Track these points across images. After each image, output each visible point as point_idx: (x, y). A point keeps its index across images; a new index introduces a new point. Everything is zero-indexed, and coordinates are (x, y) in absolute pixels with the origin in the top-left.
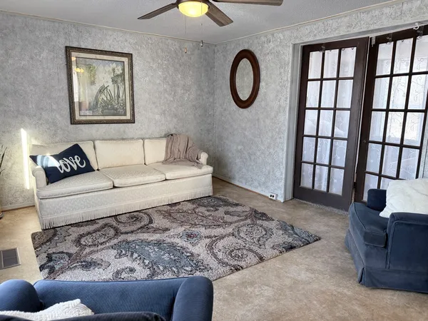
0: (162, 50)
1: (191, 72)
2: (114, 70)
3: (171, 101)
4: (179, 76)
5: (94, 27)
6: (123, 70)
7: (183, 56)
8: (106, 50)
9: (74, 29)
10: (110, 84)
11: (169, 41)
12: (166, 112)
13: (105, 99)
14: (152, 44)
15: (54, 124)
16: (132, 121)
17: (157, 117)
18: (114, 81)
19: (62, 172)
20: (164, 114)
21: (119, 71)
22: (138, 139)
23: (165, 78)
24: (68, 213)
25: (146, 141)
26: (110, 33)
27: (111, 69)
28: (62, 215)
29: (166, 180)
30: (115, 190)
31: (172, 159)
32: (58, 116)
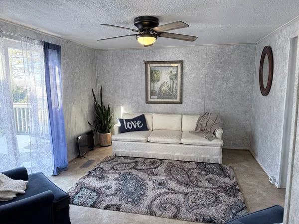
0: (206, 54)
1: (230, 67)
2: (171, 72)
3: (211, 89)
4: (219, 71)
5: (161, 48)
6: (177, 71)
7: (224, 56)
8: (168, 60)
9: (151, 52)
10: (169, 80)
11: (212, 47)
12: (206, 97)
13: (165, 89)
14: (198, 52)
15: (138, 103)
16: (181, 103)
17: (199, 100)
18: (171, 79)
19: (126, 128)
20: (205, 98)
21: (174, 73)
22: (180, 114)
23: (207, 74)
24: (123, 150)
25: (184, 116)
26: (171, 50)
27: (169, 72)
28: (120, 150)
29: (181, 144)
30: (148, 143)
31: (199, 130)
32: (140, 99)
